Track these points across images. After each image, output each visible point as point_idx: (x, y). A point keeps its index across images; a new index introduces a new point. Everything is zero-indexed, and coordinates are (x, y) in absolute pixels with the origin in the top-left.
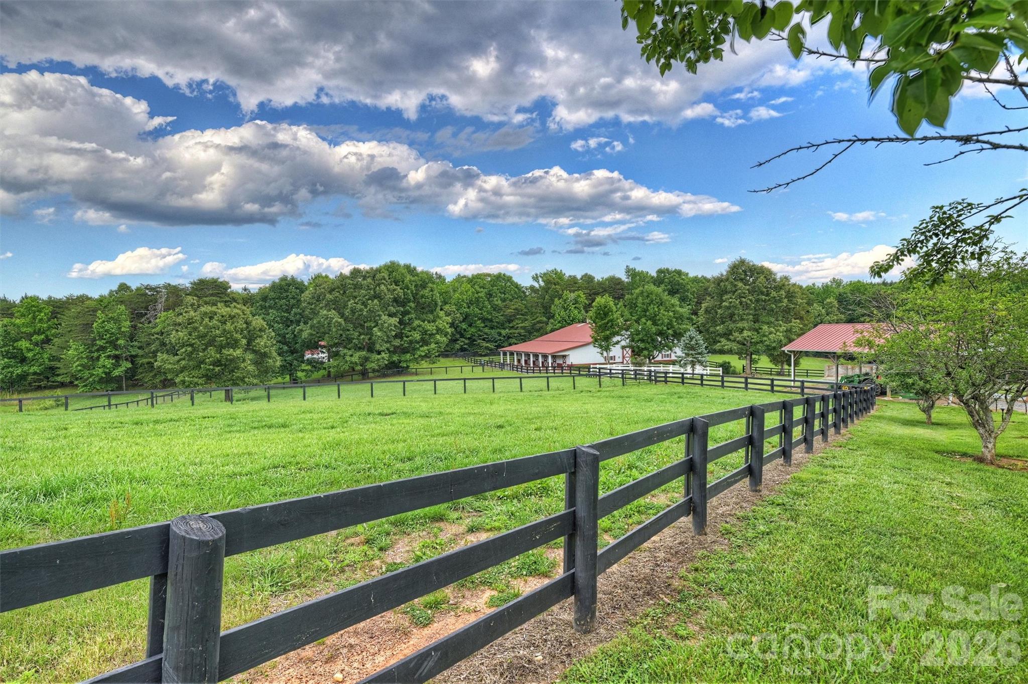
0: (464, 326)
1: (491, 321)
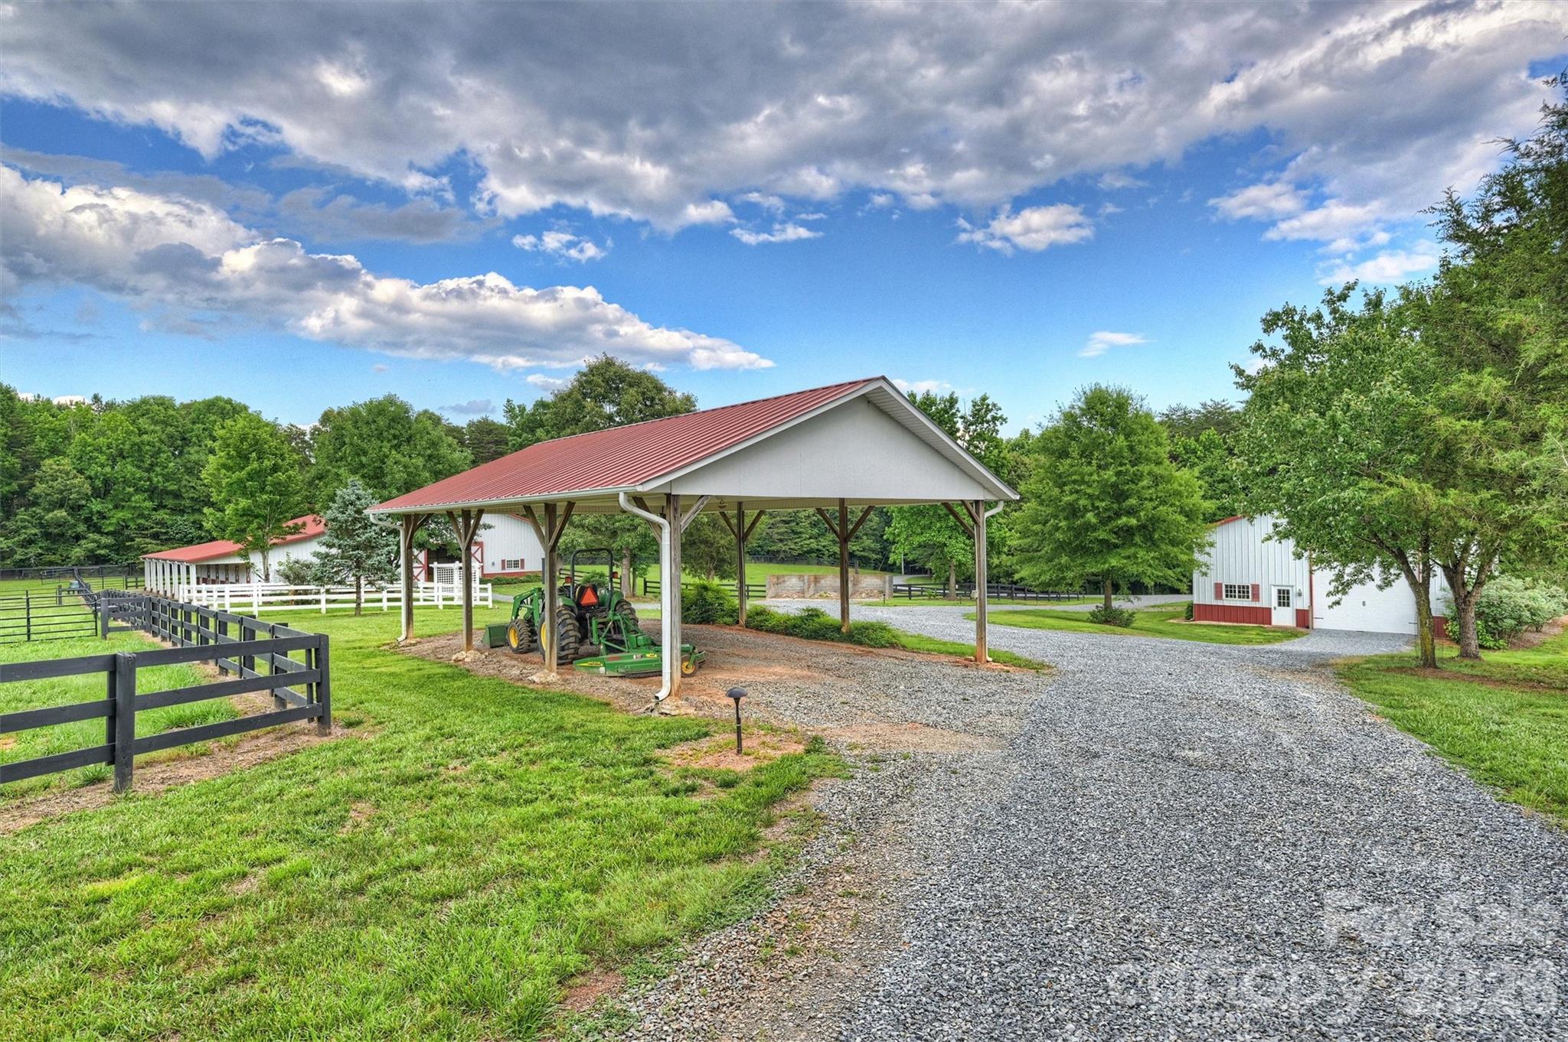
0: (96, 506)
1: (177, 495)
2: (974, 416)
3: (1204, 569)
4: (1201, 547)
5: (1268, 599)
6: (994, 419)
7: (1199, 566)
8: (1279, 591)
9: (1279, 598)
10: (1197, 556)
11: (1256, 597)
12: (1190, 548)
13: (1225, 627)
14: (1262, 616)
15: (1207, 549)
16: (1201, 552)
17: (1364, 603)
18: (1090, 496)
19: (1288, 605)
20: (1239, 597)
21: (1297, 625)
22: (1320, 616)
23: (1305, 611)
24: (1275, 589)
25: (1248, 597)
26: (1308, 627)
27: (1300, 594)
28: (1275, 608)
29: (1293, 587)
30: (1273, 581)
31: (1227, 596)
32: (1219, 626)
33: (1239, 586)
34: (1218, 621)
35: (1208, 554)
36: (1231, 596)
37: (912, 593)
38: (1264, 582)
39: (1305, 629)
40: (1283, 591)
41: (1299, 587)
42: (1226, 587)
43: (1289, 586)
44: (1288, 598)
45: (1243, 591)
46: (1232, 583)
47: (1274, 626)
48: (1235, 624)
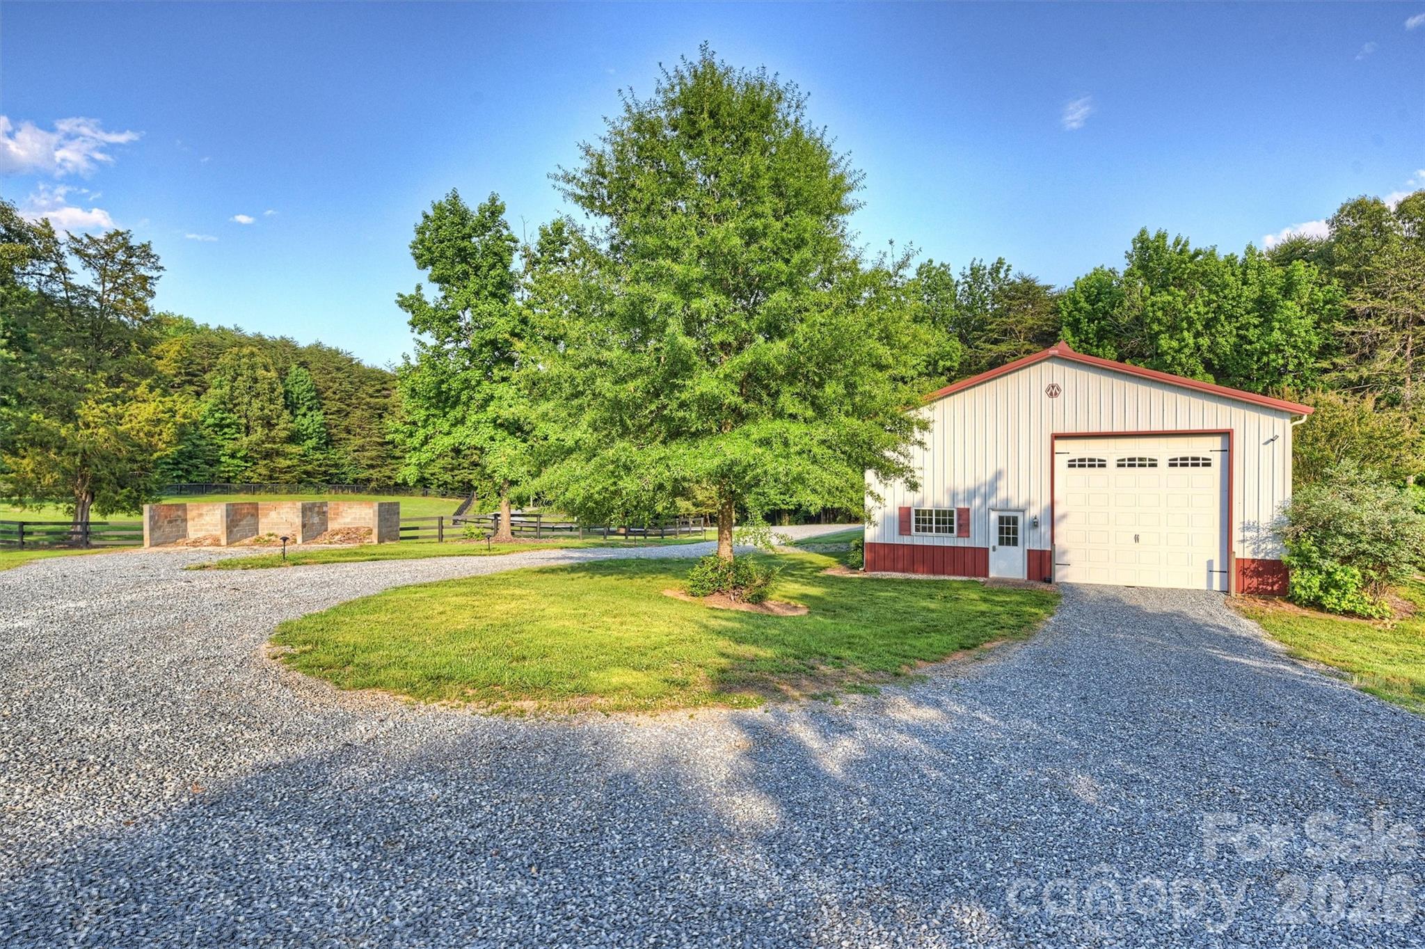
5: (984, 534)
8: (1001, 519)
9: (1001, 530)
11: (964, 530)
13: (892, 581)
14: (976, 561)
17: (1137, 538)
19: (1015, 543)
20: (938, 530)
21: (1029, 578)
22: (1066, 559)
23: (1042, 552)
24: (994, 516)
25: (951, 530)
26: (1049, 581)
27: (1035, 524)
28: (994, 549)
29: (1023, 511)
30: (992, 502)
31: (917, 530)
32: (908, 582)
33: (938, 513)
34: (903, 571)
35: (921, 444)
36: (924, 530)
37: (445, 532)
38: (978, 502)
39: (1044, 586)
40: (1008, 518)
41: (1034, 511)
42: (917, 512)
43: (1018, 510)
44: (1015, 531)
45: (943, 520)
46: (927, 507)
47: (996, 581)
48: (932, 577)
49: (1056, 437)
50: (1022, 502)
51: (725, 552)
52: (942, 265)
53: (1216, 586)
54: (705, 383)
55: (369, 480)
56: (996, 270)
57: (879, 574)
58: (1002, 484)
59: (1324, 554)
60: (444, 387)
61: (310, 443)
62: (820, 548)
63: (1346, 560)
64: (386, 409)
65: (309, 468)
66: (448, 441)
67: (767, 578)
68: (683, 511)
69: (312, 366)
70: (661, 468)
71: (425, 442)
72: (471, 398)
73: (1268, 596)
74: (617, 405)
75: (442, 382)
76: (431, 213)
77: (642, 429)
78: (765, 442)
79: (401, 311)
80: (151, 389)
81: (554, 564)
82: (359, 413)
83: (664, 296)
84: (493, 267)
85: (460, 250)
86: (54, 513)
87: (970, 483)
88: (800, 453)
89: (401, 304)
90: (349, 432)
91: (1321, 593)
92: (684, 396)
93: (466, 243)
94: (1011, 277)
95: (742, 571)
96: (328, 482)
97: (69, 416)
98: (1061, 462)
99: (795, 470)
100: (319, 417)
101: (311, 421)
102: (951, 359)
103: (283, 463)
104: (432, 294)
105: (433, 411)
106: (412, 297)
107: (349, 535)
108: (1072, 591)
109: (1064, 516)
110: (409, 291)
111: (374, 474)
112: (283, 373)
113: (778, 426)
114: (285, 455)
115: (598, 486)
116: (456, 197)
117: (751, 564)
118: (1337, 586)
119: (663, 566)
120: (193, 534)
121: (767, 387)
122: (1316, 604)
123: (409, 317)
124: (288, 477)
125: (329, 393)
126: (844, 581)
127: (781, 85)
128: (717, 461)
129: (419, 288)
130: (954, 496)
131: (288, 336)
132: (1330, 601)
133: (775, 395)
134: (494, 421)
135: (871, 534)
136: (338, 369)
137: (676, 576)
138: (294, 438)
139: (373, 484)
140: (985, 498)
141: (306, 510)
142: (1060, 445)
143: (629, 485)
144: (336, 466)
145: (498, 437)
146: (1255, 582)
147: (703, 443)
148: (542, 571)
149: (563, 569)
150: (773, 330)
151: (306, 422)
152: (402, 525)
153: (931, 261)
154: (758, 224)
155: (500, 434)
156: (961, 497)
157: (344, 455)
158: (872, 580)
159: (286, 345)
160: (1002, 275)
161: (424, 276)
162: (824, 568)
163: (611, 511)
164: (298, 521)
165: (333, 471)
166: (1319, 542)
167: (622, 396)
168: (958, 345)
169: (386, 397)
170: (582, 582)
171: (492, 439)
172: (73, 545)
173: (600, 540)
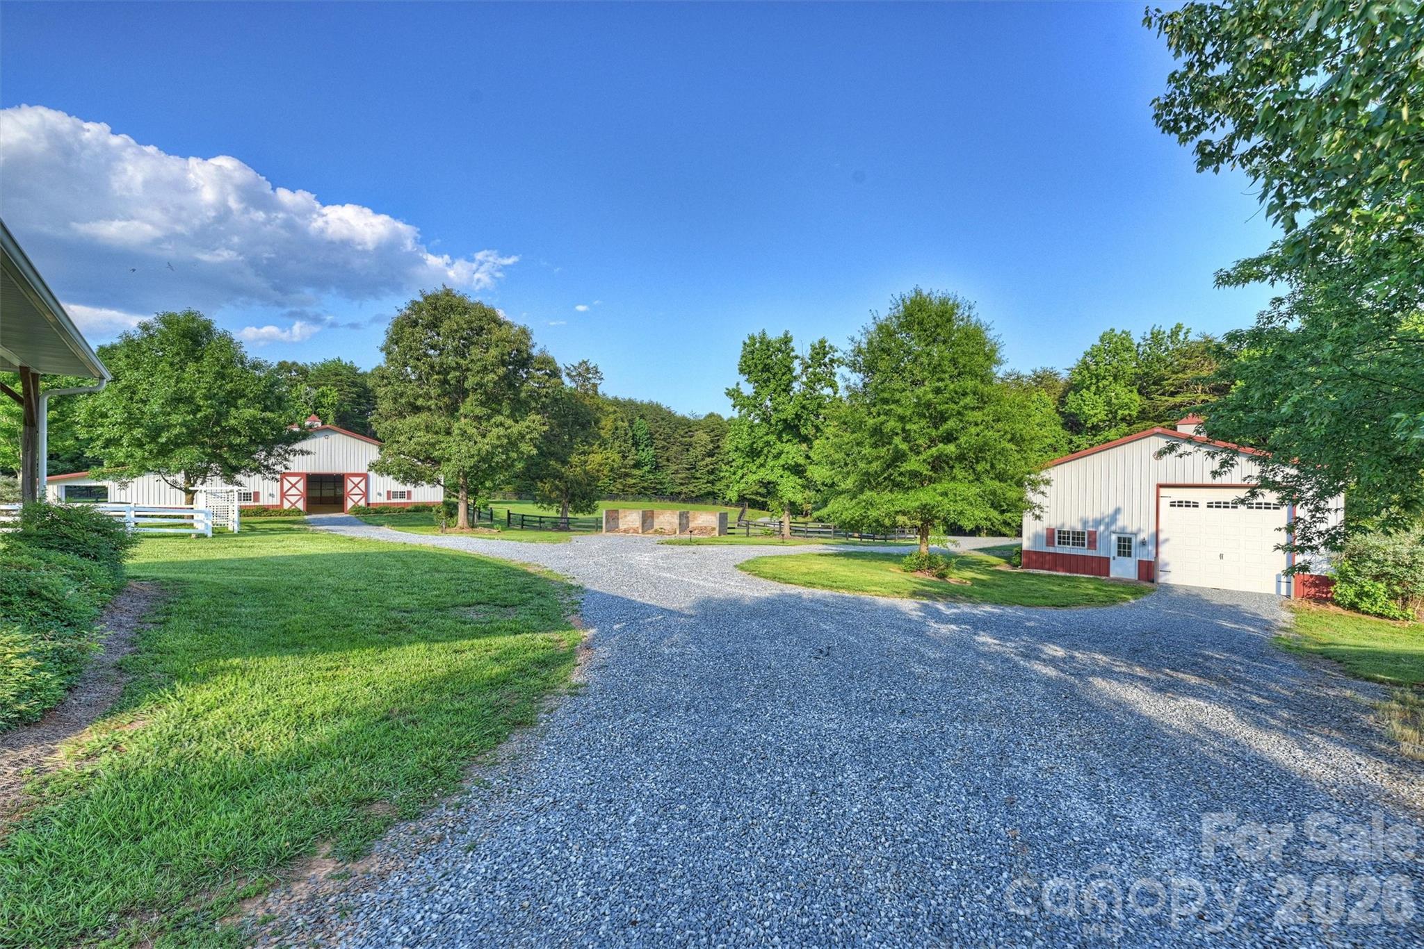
2: (812, 358)
3: (1037, 512)
4: (1034, 484)
5: (1107, 548)
6: (832, 361)
7: (1033, 508)
8: (1119, 539)
9: (1119, 547)
10: (1030, 496)
11: (1092, 544)
12: (1020, 484)
13: (1039, 575)
14: (1100, 566)
15: (1042, 488)
16: (1034, 490)
17: (1221, 556)
18: (902, 419)
19: (1130, 555)
20: (1073, 544)
21: (1139, 579)
22: (1168, 569)
23: (1150, 562)
24: (1114, 537)
25: (1083, 545)
26: (1153, 582)
27: (1143, 543)
28: (1114, 558)
29: (1136, 534)
30: (1113, 528)
31: (1059, 543)
32: (1050, 576)
33: (1073, 532)
34: (1049, 570)
35: (1043, 493)
36: (1064, 543)
37: (750, 531)
38: (1102, 528)
39: (1148, 585)
40: (1125, 539)
41: (1143, 536)
42: (1059, 532)
43: (1132, 534)
44: (1130, 547)
45: (1077, 538)
46: (1066, 529)
47: (1113, 579)
48: (1068, 574)
49: (1160, 486)
50: (1134, 529)
51: (924, 549)
52: (1123, 332)
53: (1284, 592)
54: (913, 464)
55: (680, 493)
56: (1175, 333)
57: (1031, 571)
58: (1120, 517)
59: (1358, 573)
60: (755, 446)
61: (646, 468)
62: (998, 553)
63: (1376, 578)
64: (691, 445)
65: (646, 484)
66: (755, 477)
67: (948, 566)
68: (900, 523)
69: (648, 418)
70: (890, 505)
71: (742, 478)
72: (769, 452)
73: (1319, 600)
74: (867, 474)
75: (754, 443)
76: (748, 341)
77: (879, 484)
78: (945, 494)
79: (727, 398)
80: (600, 446)
81: (822, 552)
82: (675, 448)
83: (892, 424)
84: (784, 374)
85: (765, 365)
86: (552, 513)
87: (1097, 515)
88: (963, 500)
89: (727, 394)
90: (668, 460)
91: (1356, 600)
92: (902, 470)
93: (769, 361)
94: (1191, 337)
95: (934, 560)
96: (656, 494)
97: (564, 462)
98: (1164, 503)
99: (959, 509)
100: (652, 452)
101: (647, 454)
102: (1129, 408)
103: (632, 481)
104: (748, 389)
105: (747, 459)
106: (733, 390)
107: (702, 530)
108: (1168, 588)
109: (1167, 540)
110: (732, 386)
111: (684, 489)
112: (631, 422)
113: (952, 485)
114: (632, 476)
115: (857, 513)
116: (764, 334)
117: (939, 557)
118: (1368, 595)
119: (887, 557)
120: (622, 526)
121: (948, 464)
122: (1353, 607)
123: (732, 402)
124: (633, 490)
125: (657, 435)
126: (1010, 573)
127: (959, 300)
128: (917, 504)
129: (738, 384)
130: (1085, 523)
131: (633, 398)
132: (1365, 605)
133: (952, 468)
134: (783, 466)
135: (1026, 543)
136: (663, 419)
137: (895, 562)
138: (638, 465)
139: (683, 496)
140: (1108, 526)
141: (681, 515)
142: (1163, 491)
143: (873, 513)
144: (661, 483)
145: (785, 476)
146: (1313, 591)
147: (912, 493)
148: (820, 555)
149: (831, 555)
150: (949, 438)
151: (644, 454)
152: (729, 526)
153: (1113, 330)
154: (941, 384)
155: (787, 473)
156: (1091, 524)
157: (666, 476)
158: (1025, 573)
159: (631, 403)
160: (1181, 337)
161: (743, 378)
162: (995, 565)
163: (863, 524)
164: (677, 521)
165: (659, 487)
166: (1355, 564)
167: (870, 470)
168: (1136, 396)
169: (691, 437)
170: (843, 561)
171: (782, 476)
172: (561, 530)
173: (844, 540)
